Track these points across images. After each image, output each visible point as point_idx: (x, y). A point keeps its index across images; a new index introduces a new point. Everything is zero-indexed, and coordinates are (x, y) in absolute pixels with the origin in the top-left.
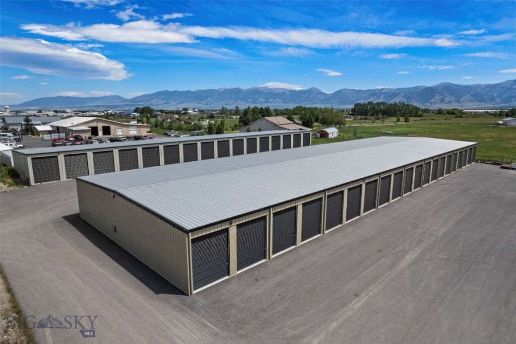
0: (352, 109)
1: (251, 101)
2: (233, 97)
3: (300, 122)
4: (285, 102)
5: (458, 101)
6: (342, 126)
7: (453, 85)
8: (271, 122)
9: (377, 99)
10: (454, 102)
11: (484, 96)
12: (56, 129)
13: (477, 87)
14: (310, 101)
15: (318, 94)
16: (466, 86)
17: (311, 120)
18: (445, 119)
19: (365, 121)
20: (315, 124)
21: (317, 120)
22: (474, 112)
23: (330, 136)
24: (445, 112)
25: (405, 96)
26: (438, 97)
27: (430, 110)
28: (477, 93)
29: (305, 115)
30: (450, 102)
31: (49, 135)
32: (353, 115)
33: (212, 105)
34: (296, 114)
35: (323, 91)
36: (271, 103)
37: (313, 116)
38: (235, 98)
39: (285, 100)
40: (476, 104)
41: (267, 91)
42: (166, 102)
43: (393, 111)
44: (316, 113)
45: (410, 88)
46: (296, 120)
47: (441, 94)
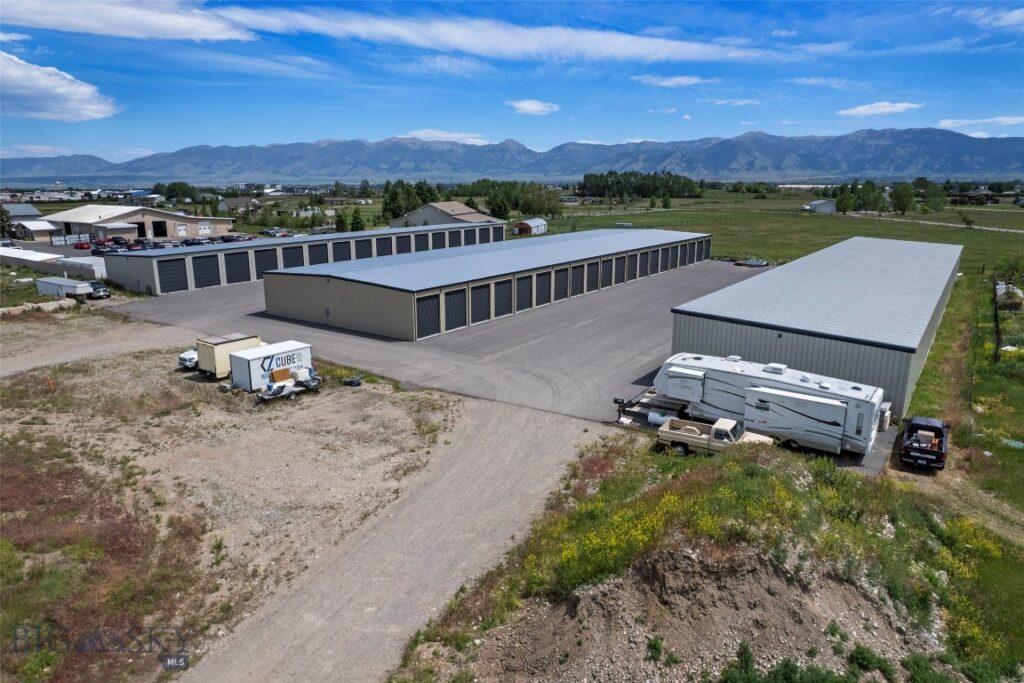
0: (579, 184)
1: (386, 167)
2: (347, 159)
3: (487, 211)
4: (455, 170)
5: (777, 167)
6: (557, 216)
7: (768, 136)
8: (442, 211)
9: (631, 163)
10: (770, 169)
11: (821, 158)
12: (63, 227)
13: (810, 140)
14: (504, 168)
15: (519, 152)
16: (792, 140)
17: (505, 206)
18: (736, 202)
19: (598, 206)
20: (512, 213)
21: (515, 206)
22: (795, 189)
23: (534, 231)
24: (744, 188)
25: (683, 156)
26: (742, 160)
27: (723, 185)
28: (810, 152)
29: (496, 196)
30: (764, 169)
31: (62, 238)
32: (583, 195)
33: (304, 177)
34: (478, 195)
35: (528, 147)
36: (427, 170)
37: (508, 199)
38: (352, 161)
39: (456, 164)
40: (808, 174)
41: (418, 147)
42: (205, 170)
43: (652, 188)
44: (514, 193)
45: (693, 142)
46: (480, 207)
47: (747, 152)
